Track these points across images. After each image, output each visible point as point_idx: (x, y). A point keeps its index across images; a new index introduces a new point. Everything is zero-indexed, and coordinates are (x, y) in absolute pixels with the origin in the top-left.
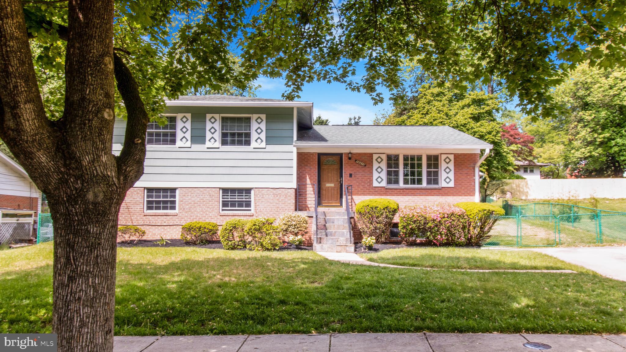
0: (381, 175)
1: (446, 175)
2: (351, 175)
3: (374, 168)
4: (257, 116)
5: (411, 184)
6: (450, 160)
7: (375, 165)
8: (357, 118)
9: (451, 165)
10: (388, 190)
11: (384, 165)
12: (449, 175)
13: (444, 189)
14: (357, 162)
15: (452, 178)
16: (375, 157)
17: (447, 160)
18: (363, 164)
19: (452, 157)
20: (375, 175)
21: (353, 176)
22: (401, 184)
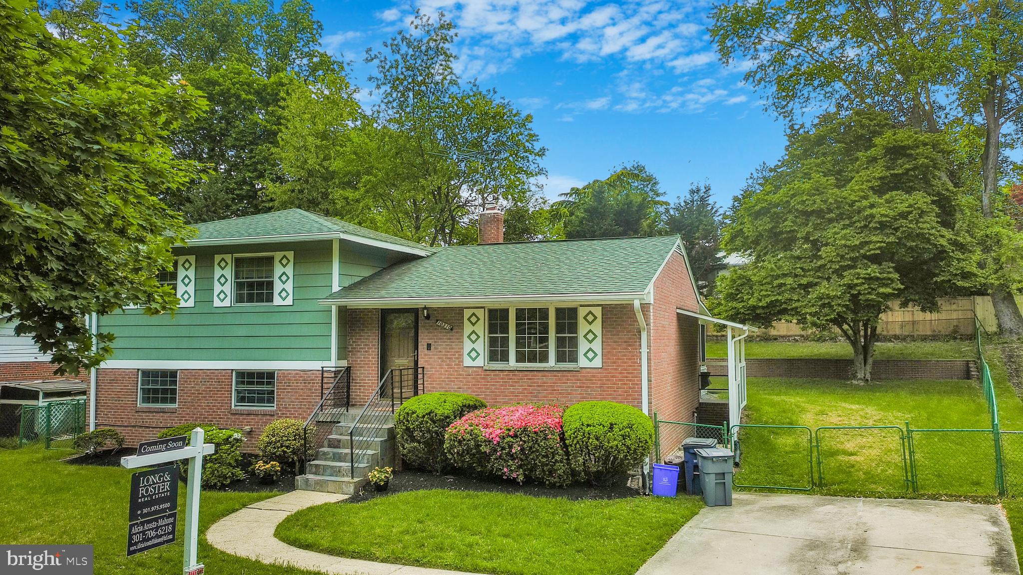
0: (475, 346)
1: (588, 346)
2: (429, 347)
3: (466, 334)
4: (282, 253)
5: (529, 361)
6: (595, 318)
7: (468, 328)
8: (703, 190)
9: (597, 327)
10: (488, 373)
11: (481, 328)
12: (593, 346)
13: (584, 370)
14: (439, 323)
15: (599, 350)
16: (467, 313)
17: (590, 318)
18: (447, 326)
19: (598, 311)
20: (468, 346)
21: (432, 347)
22: (512, 362)
